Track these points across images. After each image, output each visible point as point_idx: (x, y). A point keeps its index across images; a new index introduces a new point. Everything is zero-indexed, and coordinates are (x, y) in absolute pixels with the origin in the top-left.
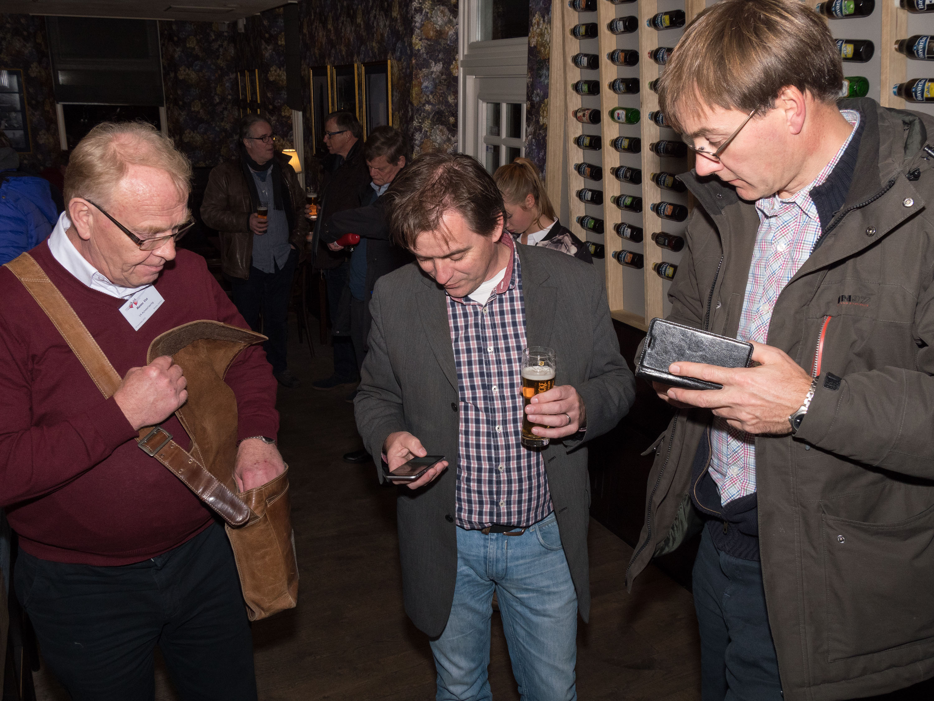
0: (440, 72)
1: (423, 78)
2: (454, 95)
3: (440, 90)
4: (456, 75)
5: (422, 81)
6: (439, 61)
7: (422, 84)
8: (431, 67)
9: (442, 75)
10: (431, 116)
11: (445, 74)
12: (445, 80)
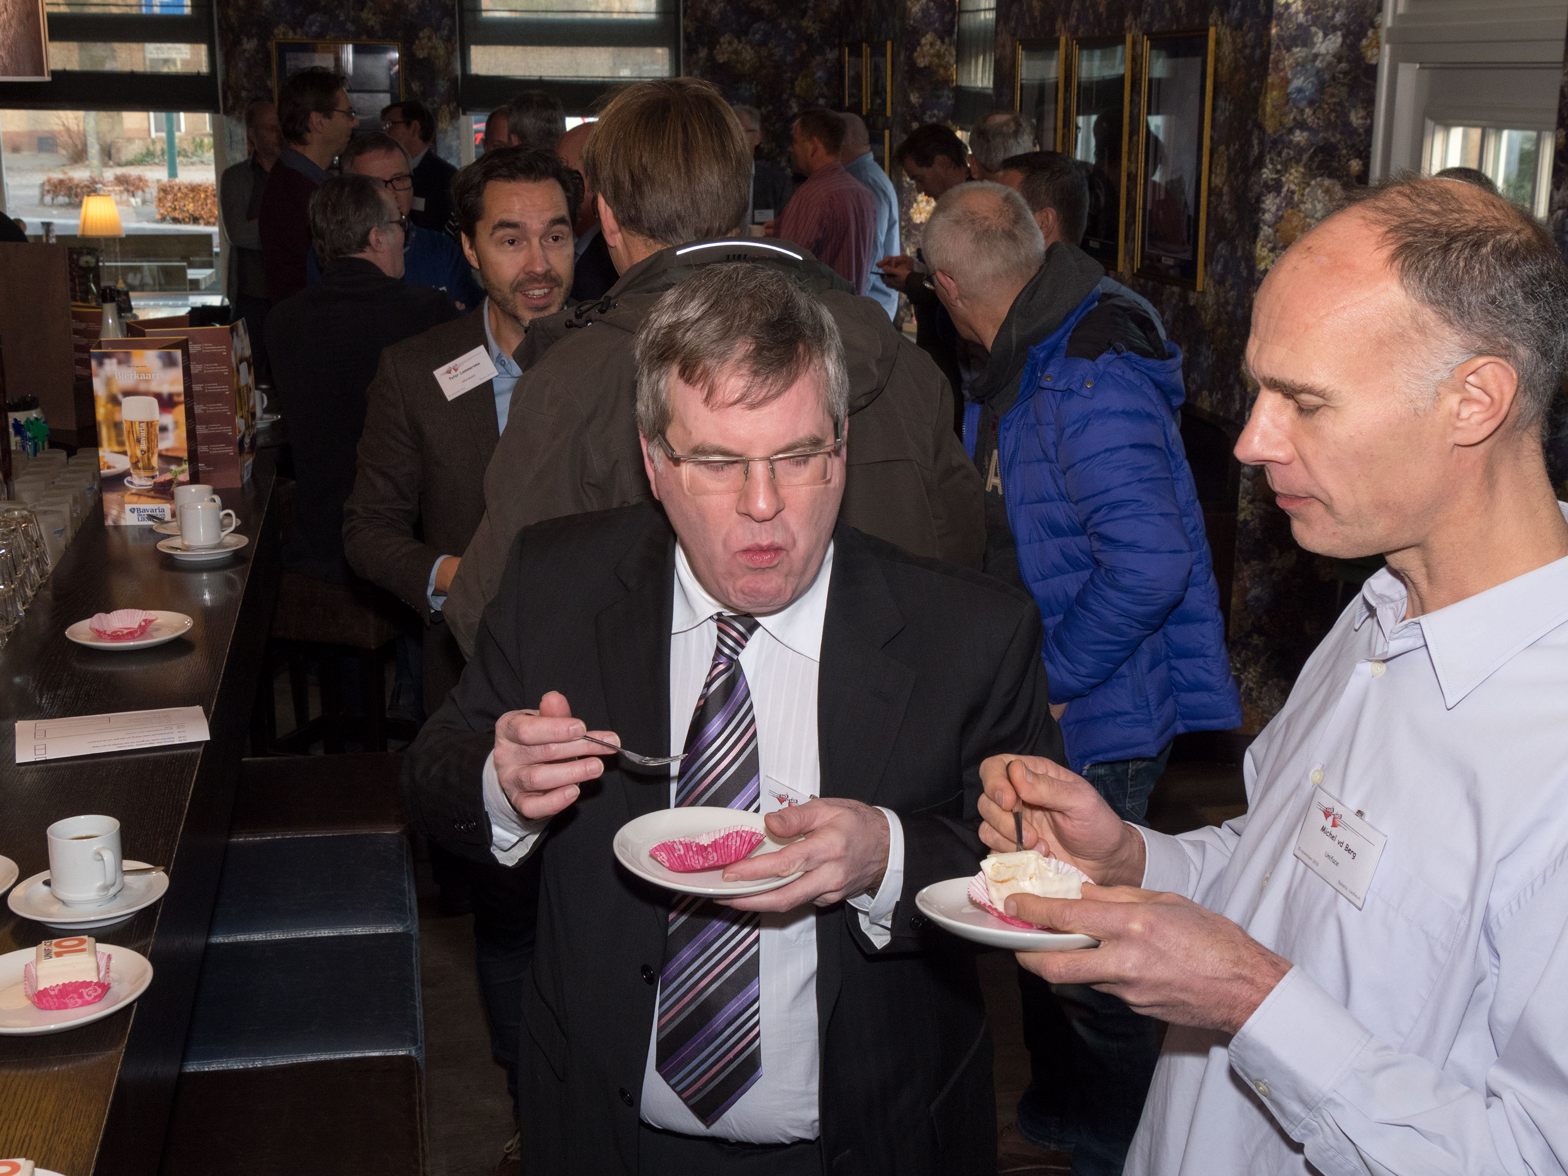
0: (1334, 56)
1: (1292, 68)
2: (1365, 108)
3: (1333, 95)
4: (1374, 62)
5: (1290, 76)
6: (1335, 29)
7: (1288, 82)
8: (1313, 44)
9: (1339, 61)
10: (1305, 157)
11: (1348, 61)
12: (1346, 73)
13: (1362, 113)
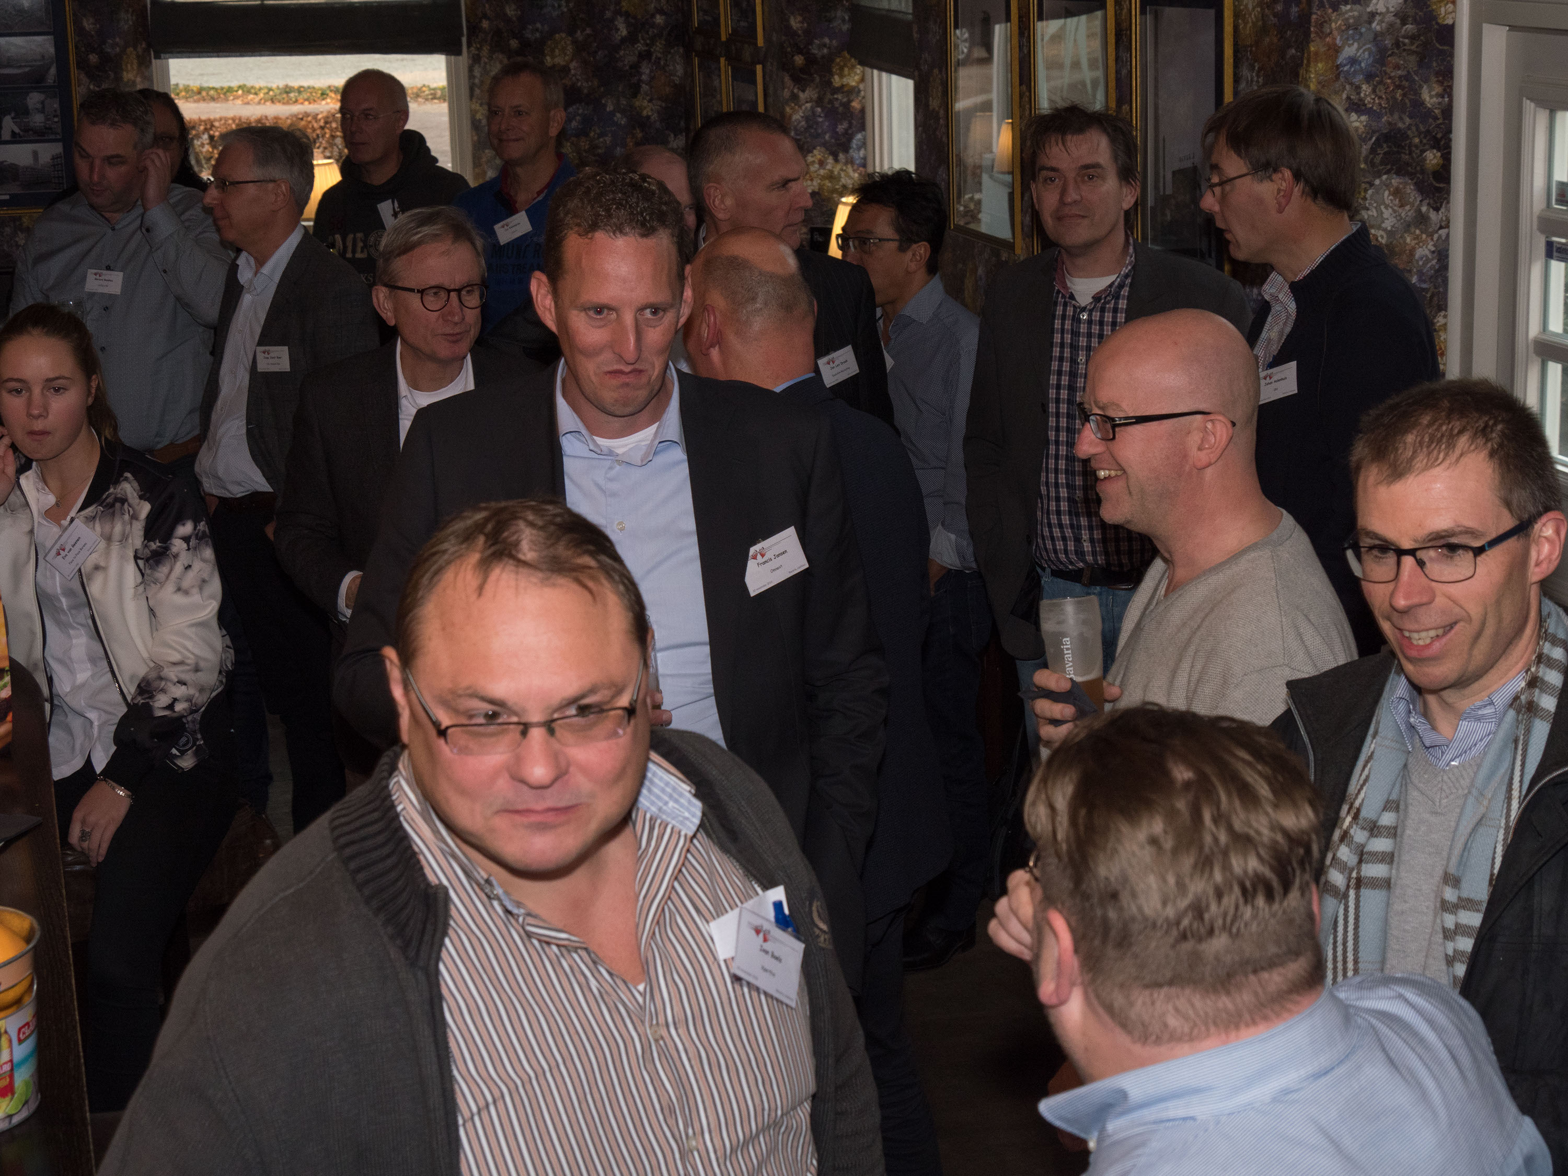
0: (1396, 16)
1: (1342, 32)
2: (1441, 83)
4: (1449, 21)
7: (1337, 50)
12: (1413, 38)
13: (1438, 89)
